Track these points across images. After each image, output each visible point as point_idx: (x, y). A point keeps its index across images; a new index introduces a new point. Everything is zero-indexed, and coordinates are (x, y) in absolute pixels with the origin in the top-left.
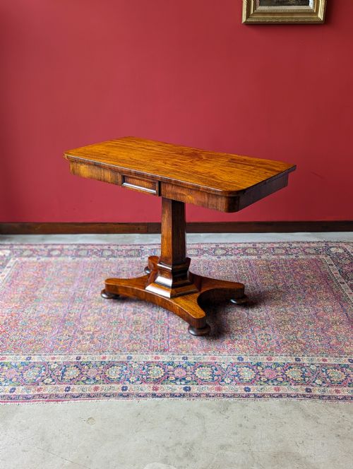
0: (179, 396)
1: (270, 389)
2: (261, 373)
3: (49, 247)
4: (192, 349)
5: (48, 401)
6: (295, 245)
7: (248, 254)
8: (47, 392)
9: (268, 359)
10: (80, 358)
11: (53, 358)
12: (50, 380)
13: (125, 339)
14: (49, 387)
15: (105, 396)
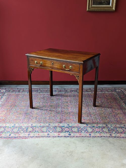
0: (67, 137)
1: (98, 135)
2: (95, 130)
3: (19, 89)
4: (71, 122)
5: (23, 138)
6: (104, 89)
7: (88, 92)
8: (22, 136)
9: (96, 125)
10: (32, 125)
11: (23, 125)
12: (23, 132)
13: (47, 119)
14: (23, 134)
15: (42, 137)
